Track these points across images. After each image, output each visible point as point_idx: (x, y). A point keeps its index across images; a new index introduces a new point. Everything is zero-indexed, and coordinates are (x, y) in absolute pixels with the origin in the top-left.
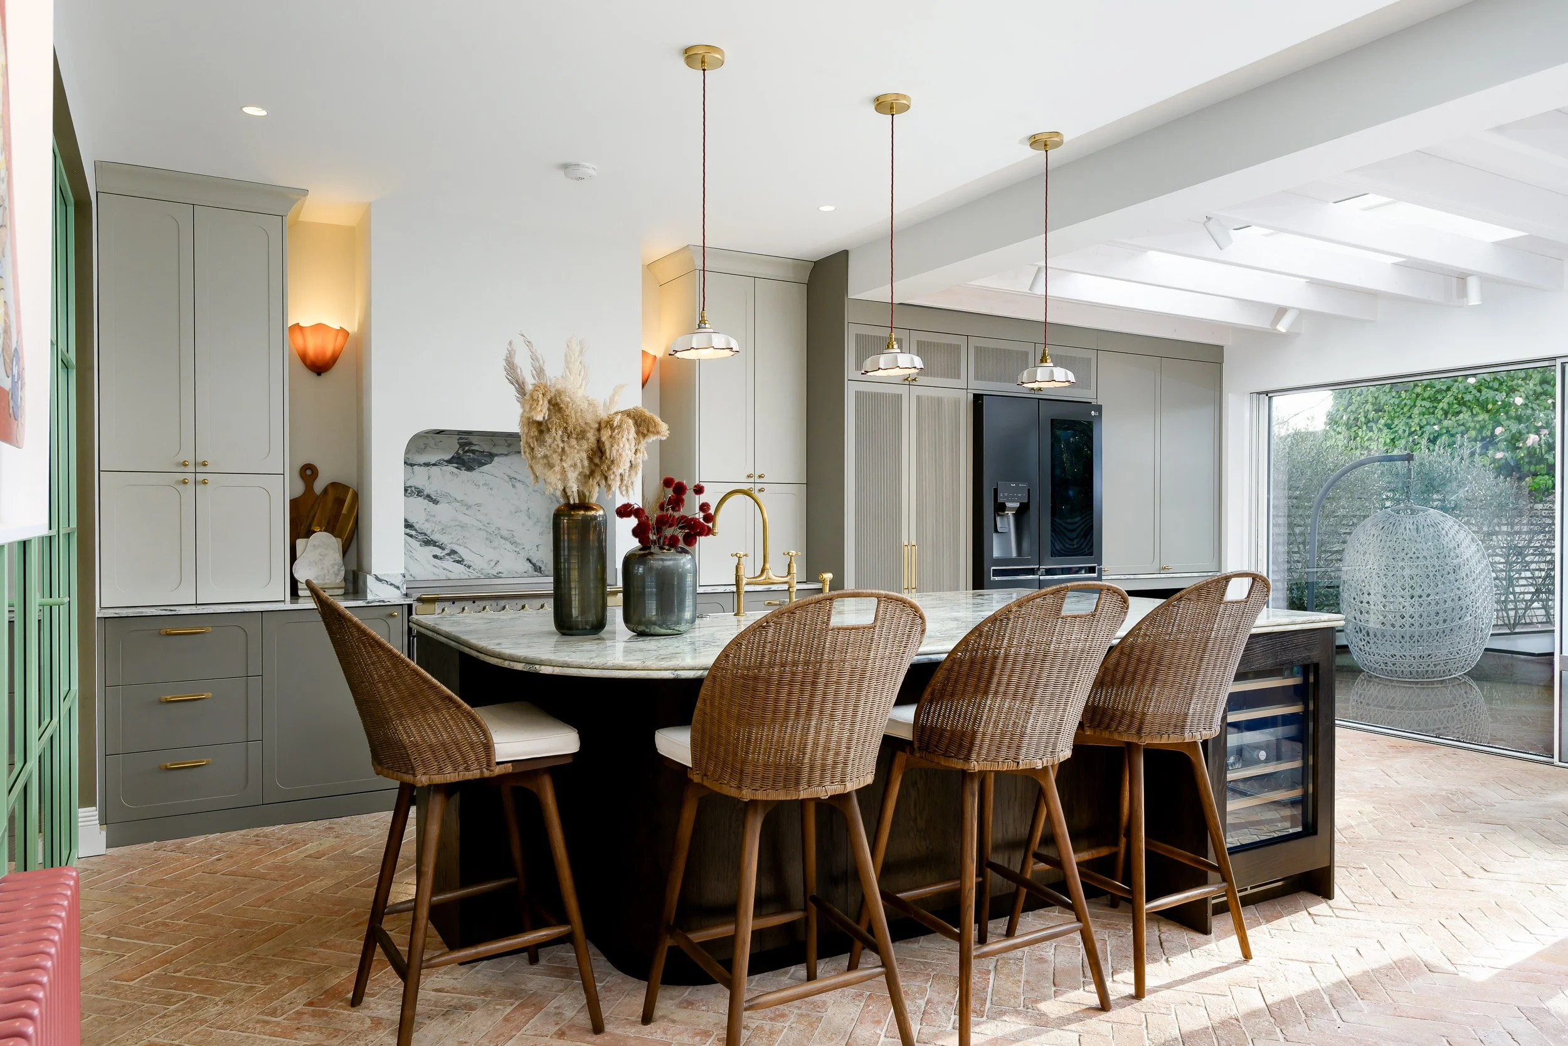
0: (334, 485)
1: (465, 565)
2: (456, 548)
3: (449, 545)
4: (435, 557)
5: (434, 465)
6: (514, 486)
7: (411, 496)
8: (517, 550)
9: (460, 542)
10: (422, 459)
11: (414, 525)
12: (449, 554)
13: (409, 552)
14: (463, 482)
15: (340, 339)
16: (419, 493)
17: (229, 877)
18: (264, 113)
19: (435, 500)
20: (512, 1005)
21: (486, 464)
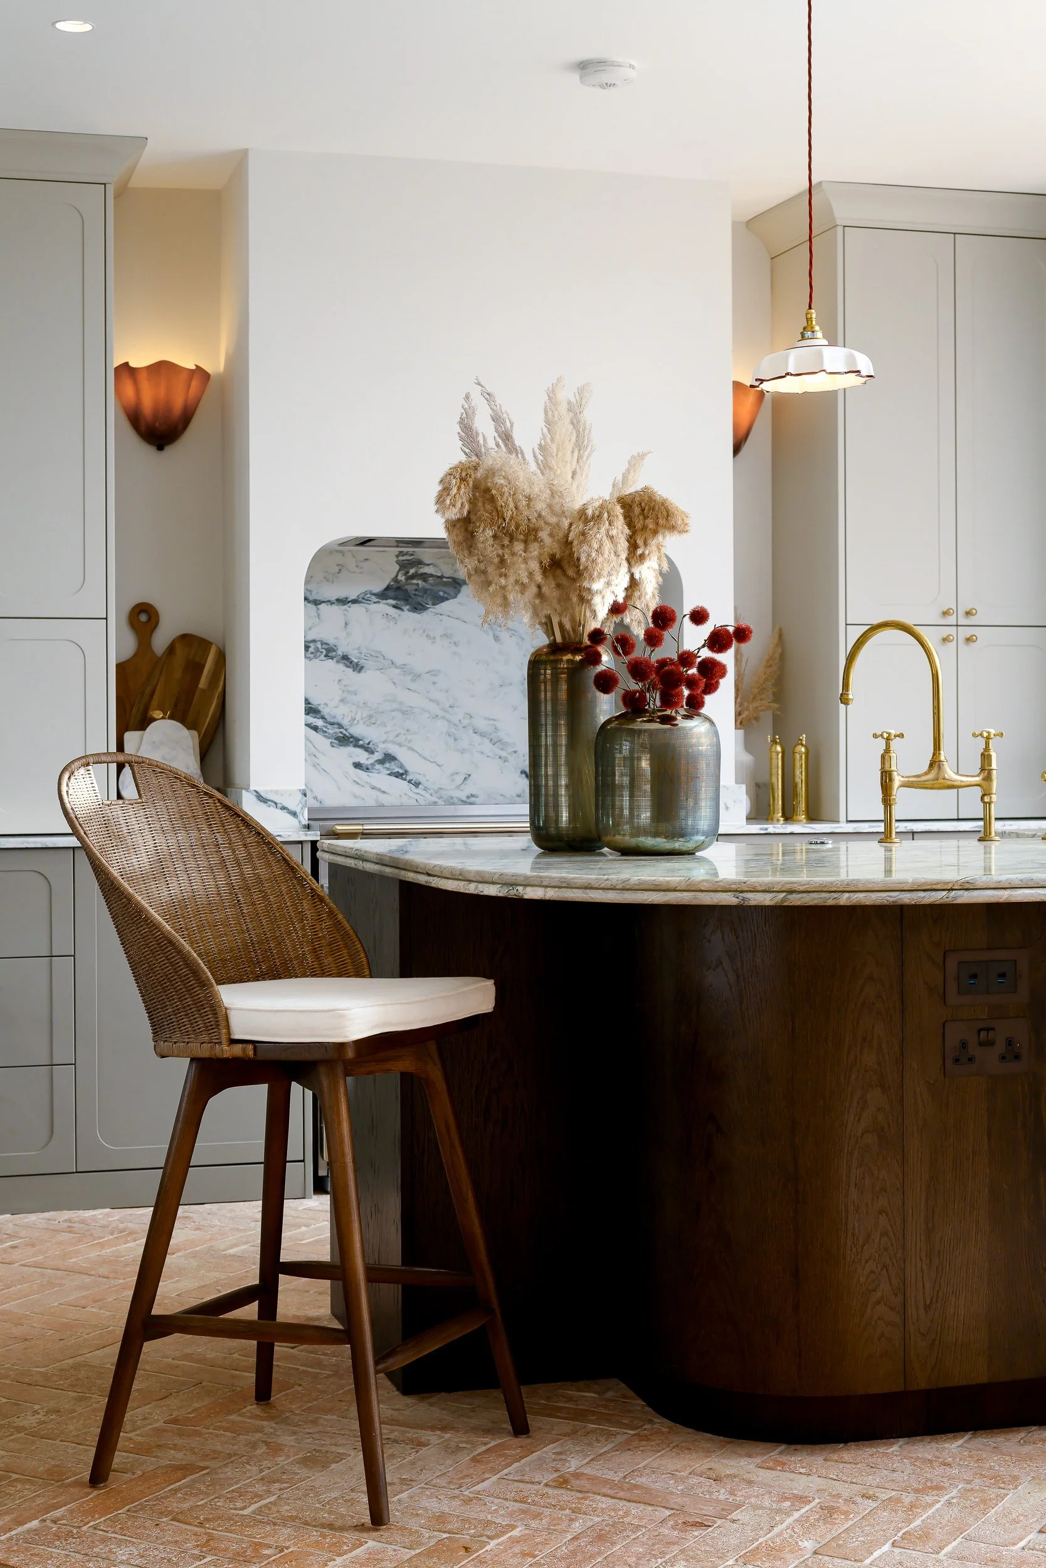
0: (185, 638)
1: (410, 781)
2: (393, 750)
3: (382, 746)
4: (357, 765)
5: (355, 601)
6: (497, 638)
7: (315, 657)
8: (503, 754)
9: (402, 738)
10: (332, 592)
11: (320, 708)
12: (381, 762)
13: (312, 755)
14: (405, 631)
15: (195, 383)
16: (329, 652)
17: (33, 1269)
18: (87, 27)
19: (357, 664)
20: (485, 1444)
21: (447, 599)
